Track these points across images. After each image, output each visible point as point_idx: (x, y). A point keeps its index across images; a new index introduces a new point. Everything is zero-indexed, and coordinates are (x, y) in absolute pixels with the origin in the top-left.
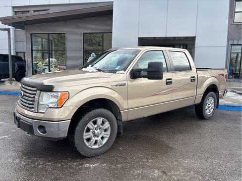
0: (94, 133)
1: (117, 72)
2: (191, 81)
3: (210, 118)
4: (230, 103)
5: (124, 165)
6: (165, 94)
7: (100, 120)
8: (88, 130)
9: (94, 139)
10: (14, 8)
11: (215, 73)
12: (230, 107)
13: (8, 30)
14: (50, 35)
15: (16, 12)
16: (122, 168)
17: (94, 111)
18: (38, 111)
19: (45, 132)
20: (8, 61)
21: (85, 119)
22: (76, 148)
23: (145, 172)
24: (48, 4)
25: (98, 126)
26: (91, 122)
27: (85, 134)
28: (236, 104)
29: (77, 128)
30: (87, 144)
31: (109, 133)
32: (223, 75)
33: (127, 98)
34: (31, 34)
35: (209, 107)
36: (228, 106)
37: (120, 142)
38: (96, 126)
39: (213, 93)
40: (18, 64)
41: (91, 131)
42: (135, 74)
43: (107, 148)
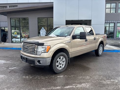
0: (59, 63)
1: (67, 37)
2: (94, 40)
3: (101, 56)
4: (107, 49)
5: (74, 75)
6: (85, 45)
7: (62, 57)
8: (57, 62)
11: (102, 36)
16: (73, 76)
17: (60, 53)
18: (37, 54)
19: (40, 63)
21: (56, 57)
22: (53, 70)
23: (83, 77)
24: (17, 3)
25: (61, 60)
26: (58, 58)
27: (56, 63)
28: (110, 49)
29: (54, 61)
30: (57, 68)
31: (65, 63)
32: (105, 37)
33: (71, 48)
35: (100, 51)
36: (107, 50)
38: (60, 60)
39: (102, 45)
41: (58, 62)
42: (74, 37)
43: (64, 69)
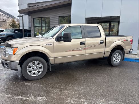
9: (33, 72)
10: (28, 4)
12: (136, 60)
13: (22, 16)
14: (42, 18)
15: (29, 7)
20: (22, 32)
34: (34, 18)
37: (52, 75)
40: (28, 34)
